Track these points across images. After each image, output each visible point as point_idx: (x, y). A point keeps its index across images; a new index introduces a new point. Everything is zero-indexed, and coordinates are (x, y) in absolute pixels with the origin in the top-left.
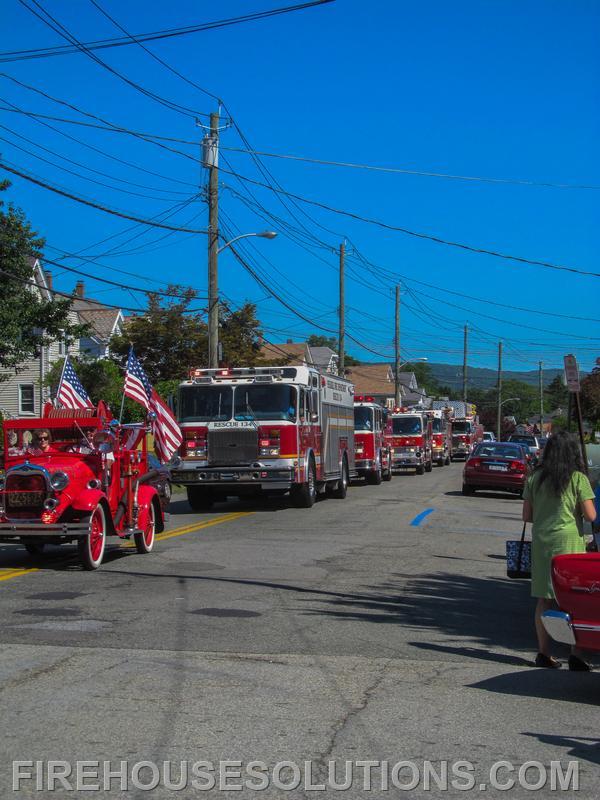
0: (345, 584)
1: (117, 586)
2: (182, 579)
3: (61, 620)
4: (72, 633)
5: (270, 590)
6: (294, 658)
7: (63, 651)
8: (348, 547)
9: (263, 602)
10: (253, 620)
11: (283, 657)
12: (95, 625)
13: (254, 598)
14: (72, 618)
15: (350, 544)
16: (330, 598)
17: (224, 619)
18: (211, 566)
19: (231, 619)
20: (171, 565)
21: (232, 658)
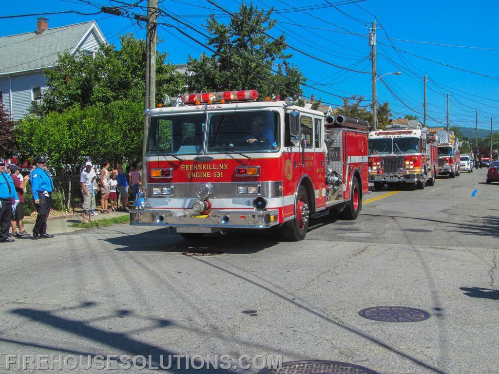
0: (459, 220)
1: (367, 220)
2: (393, 218)
3: (353, 233)
4: (361, 238)
5: (430, 222)
6: (455, 248)
7: (363, 245)
8: (451, 205)
9: (431, 227)
10: (430, 233)
11: (451, 248)
12: (368, 235)
13: (424, 225)
14: (357, 232)
15: (451, 204)
16: (455, 225)
17: (418, 233)
18: (400, 213)
19: (421, 233)
20: (382, 212)
21: (431, 248)
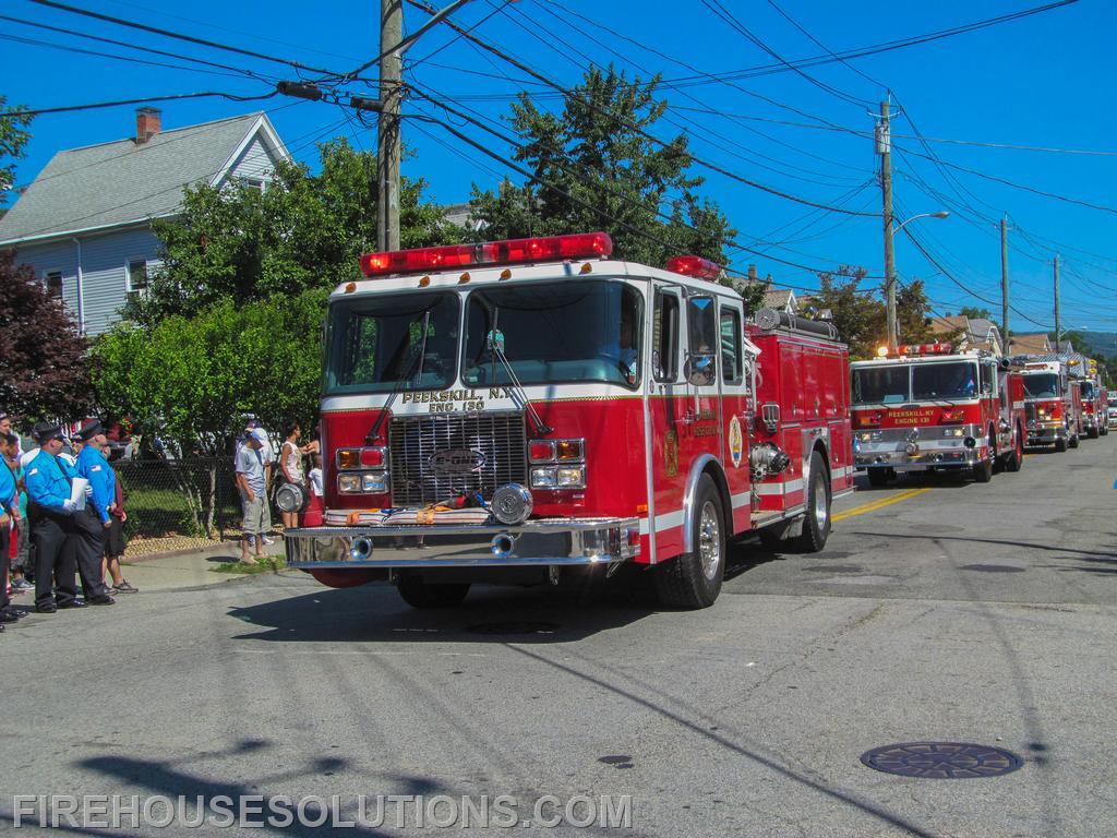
1: (877, 546)
2: (936, 540)
3: (847, 576)
4: (867, 587)
5: (1020, 548)
6: (1078, 606)
7: (868, 604)
8: (1067, 509)
9: (1022, 559)
10: (1020, 574)
11: (1069, 606)
12: (882, 580)
13: (1008, 556)
14: (857, 573)
15: (1067, 506)
17: (995, 574)
18: (951, 528)
19: (1001, 574)
20: (911, 527)
21: (1023, 607)
